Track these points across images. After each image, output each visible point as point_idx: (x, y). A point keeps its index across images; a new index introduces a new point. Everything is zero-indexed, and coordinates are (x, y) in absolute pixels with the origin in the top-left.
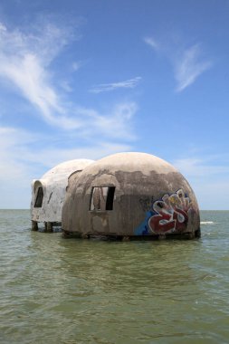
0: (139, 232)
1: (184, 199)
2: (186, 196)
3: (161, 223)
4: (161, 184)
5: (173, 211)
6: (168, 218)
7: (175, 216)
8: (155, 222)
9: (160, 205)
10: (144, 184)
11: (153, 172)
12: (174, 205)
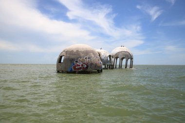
0: (69, 70)
1: (88, 60)
2: (89, 58)
3: (77, 67)
4: (79, 54)
5: (81, 63)
6: (79, 66)
7: (82, 65)
8: (75, 67)
9: (77, 62)
10: (73, 55)
12: (82, 62)
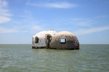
0: (71, 48)
3: (75, 46)
4: (74, 38)
6: (76, 45)
8: (74, 46)
9: (74, 43)
10: (71, 38)
11: (72, 36)
